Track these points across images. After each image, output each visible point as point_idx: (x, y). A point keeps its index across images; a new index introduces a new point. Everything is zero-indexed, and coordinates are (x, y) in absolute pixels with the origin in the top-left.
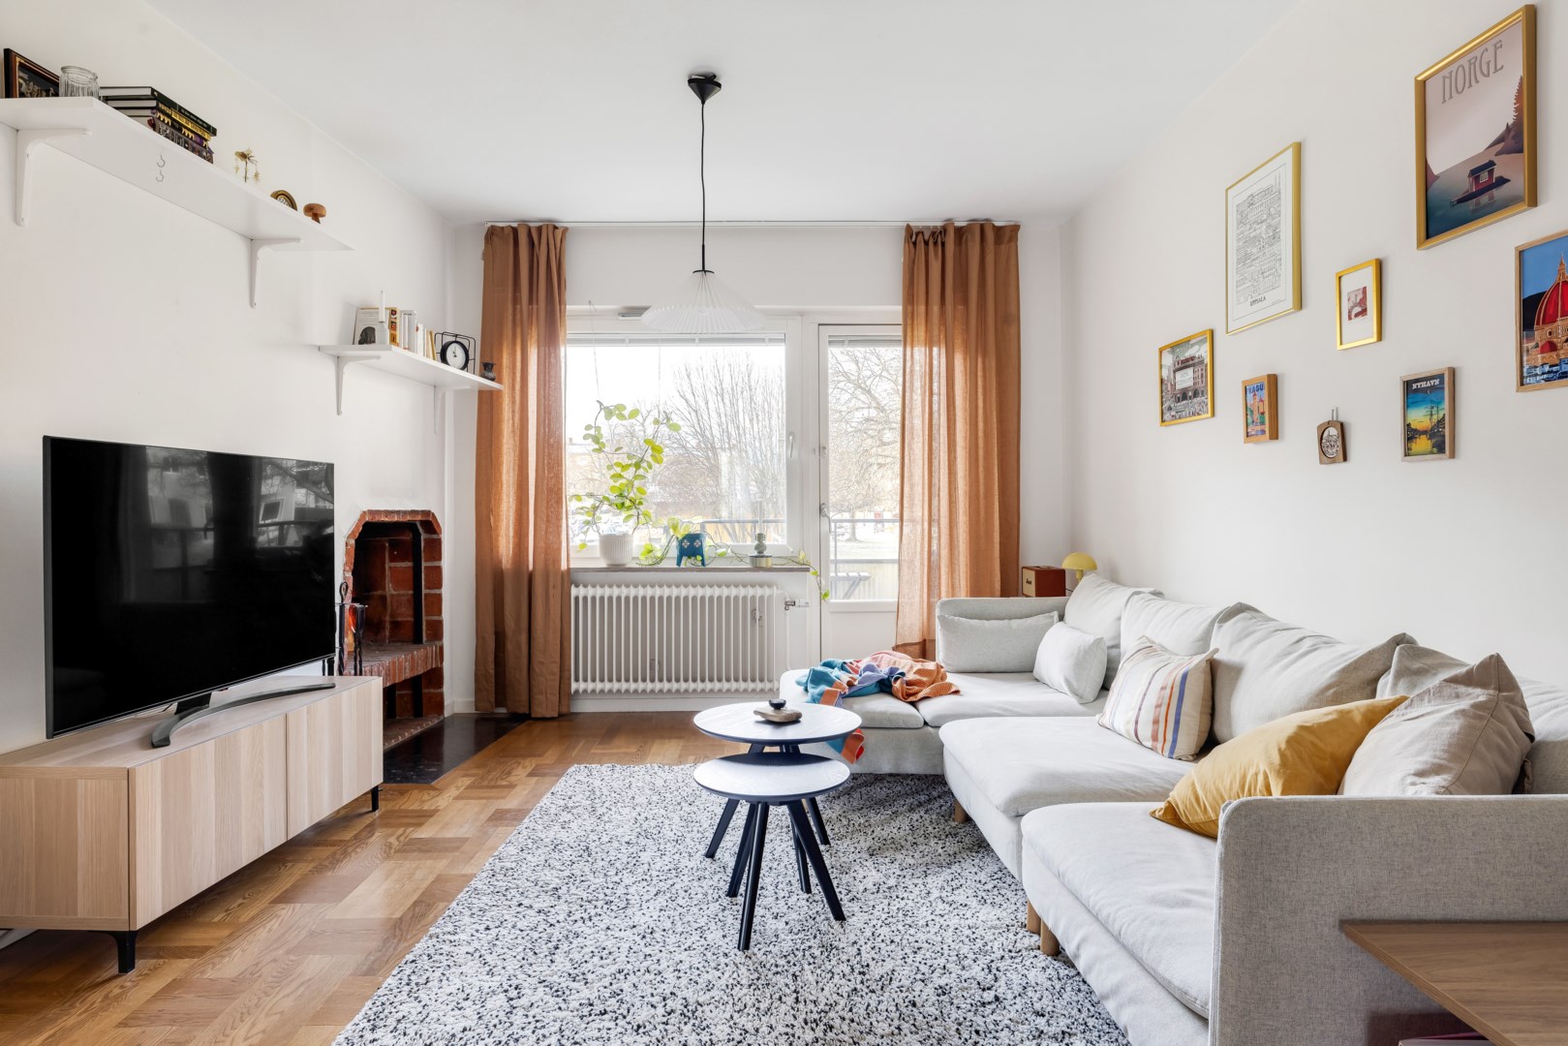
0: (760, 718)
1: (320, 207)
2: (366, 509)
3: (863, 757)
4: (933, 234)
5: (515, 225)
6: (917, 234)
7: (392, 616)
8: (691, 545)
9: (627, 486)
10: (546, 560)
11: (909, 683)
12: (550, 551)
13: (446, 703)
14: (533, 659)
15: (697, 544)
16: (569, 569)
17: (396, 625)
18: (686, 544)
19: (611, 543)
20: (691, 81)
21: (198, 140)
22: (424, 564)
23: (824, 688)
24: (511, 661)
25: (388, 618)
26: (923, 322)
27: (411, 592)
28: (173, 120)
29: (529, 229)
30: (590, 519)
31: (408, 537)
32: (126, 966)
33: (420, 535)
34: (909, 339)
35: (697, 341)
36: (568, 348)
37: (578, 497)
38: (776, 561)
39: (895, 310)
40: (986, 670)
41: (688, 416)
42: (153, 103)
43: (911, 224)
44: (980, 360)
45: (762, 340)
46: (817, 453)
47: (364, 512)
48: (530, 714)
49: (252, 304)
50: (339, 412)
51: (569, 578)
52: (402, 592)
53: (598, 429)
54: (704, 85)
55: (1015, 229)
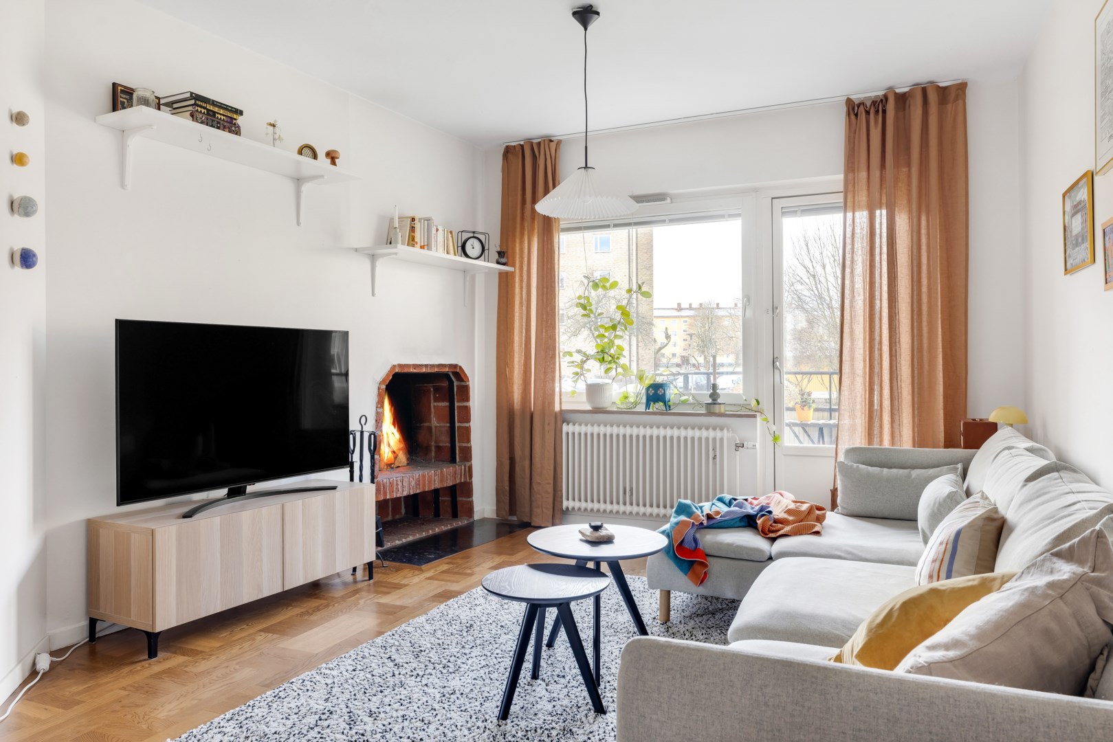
0: (581, 537)
1: (335, 151)
2: (396, 363)
3: (708, 583)
4: (874, 103)
5: (522, 143)
6: (859, 106)
7: (436, 442)
8: (656, 394)
9: (609, 344)
10: (544, 403)
11: (776, 521)
12: (547, 396)
13: (476, 509)
14: (533, 481)
15: (660, 392)
16: (561, 410)
17: (438, 448)
18: (651, 392)
19: (594, 390)
20: (574, 14)
21: (229, 120)
22: (456, 404)
23: (683, 518)
24: (518, 480)
25: (433, 444)
26: (865, 187)
27: (448, 425)
28: (208, 110)
29: (532, 144)
30: (579, 370)
31: (445, 384)
32: (152, 654)
33: (453, 382)
34: (849, 204)
35: (667, 221)
36: (561, 237)
37: (570, 354)
38: (728, 408)
39: (836, 179)
40: (880, 515)
41: (807, 281)
42: (192, 102)
43: (852, 97)
44: (924, 218)
45: (723, 216)
46: (771, 312)
47: (394, 366)
48: (530, 523)
49: (298, 223)
50: (373, 294)
51: (564, 417)
52: (442, 424)
53: (588, 298)
54: (585, 15)
55: (962, 87)
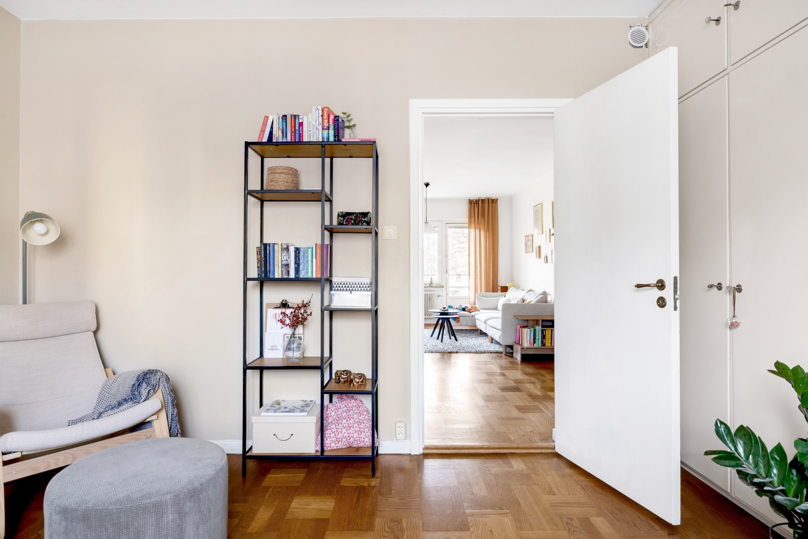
3: (460, 322)
4: (476, 201)
6: (472, 201)
11: (469, 309)
20: (424, 185)
26: (473, 223)
34: (470, 227)
38: (435, 285)
43: (470, 199)
54: (427, 185)
55: (497, 200)
